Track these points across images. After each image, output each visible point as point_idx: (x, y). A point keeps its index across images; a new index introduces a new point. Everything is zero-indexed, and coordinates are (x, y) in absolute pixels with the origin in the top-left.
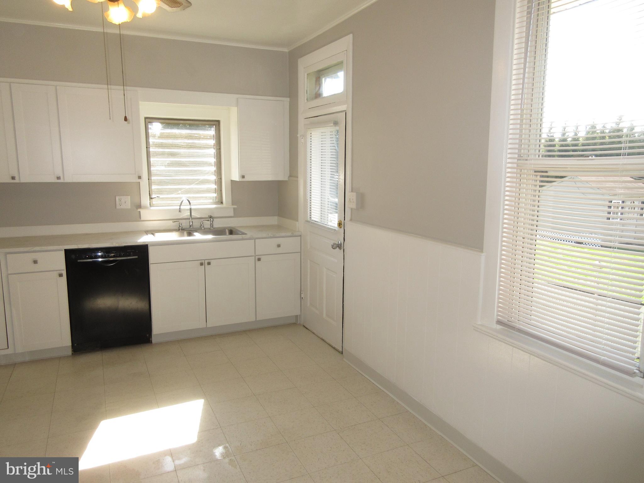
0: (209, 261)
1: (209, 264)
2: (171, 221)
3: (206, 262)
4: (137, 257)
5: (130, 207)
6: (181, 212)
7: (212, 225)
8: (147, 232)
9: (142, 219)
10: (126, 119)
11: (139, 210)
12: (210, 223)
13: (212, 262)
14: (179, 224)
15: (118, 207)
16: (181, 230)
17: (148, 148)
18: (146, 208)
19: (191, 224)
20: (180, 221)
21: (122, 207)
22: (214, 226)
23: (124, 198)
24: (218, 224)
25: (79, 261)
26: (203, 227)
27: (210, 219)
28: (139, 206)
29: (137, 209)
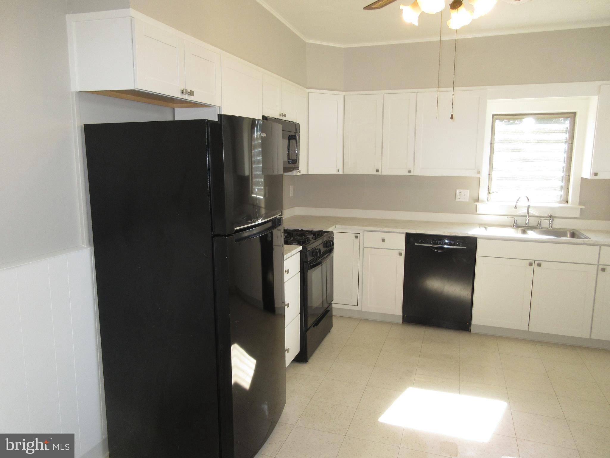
0: (540, 262)
1: (539, 265)
2: (506, 217)
3: (536, 262)
4: (465, 248)
5: (468, 201)
6: (516, 209)
7: (551, 225)
8: (480, 225)
9: (478, 212)
10: (452, 117)
11: (476, 204)
12: (549, 223)
13: (543, 264)
14: (514, 221)
15: (457, 200)
16: (515, 226)
17: (493, 144)
18: (483, 201)
19: (527, 221)
20: (516, 218)
21: (461, 200)
22: (554, 226)
23: (463, 192)
24: (558, 224)
25: (416, 244)
26: (541, 226)
27: (549, 219)
28: (477, 200)
29: (474, 202)
